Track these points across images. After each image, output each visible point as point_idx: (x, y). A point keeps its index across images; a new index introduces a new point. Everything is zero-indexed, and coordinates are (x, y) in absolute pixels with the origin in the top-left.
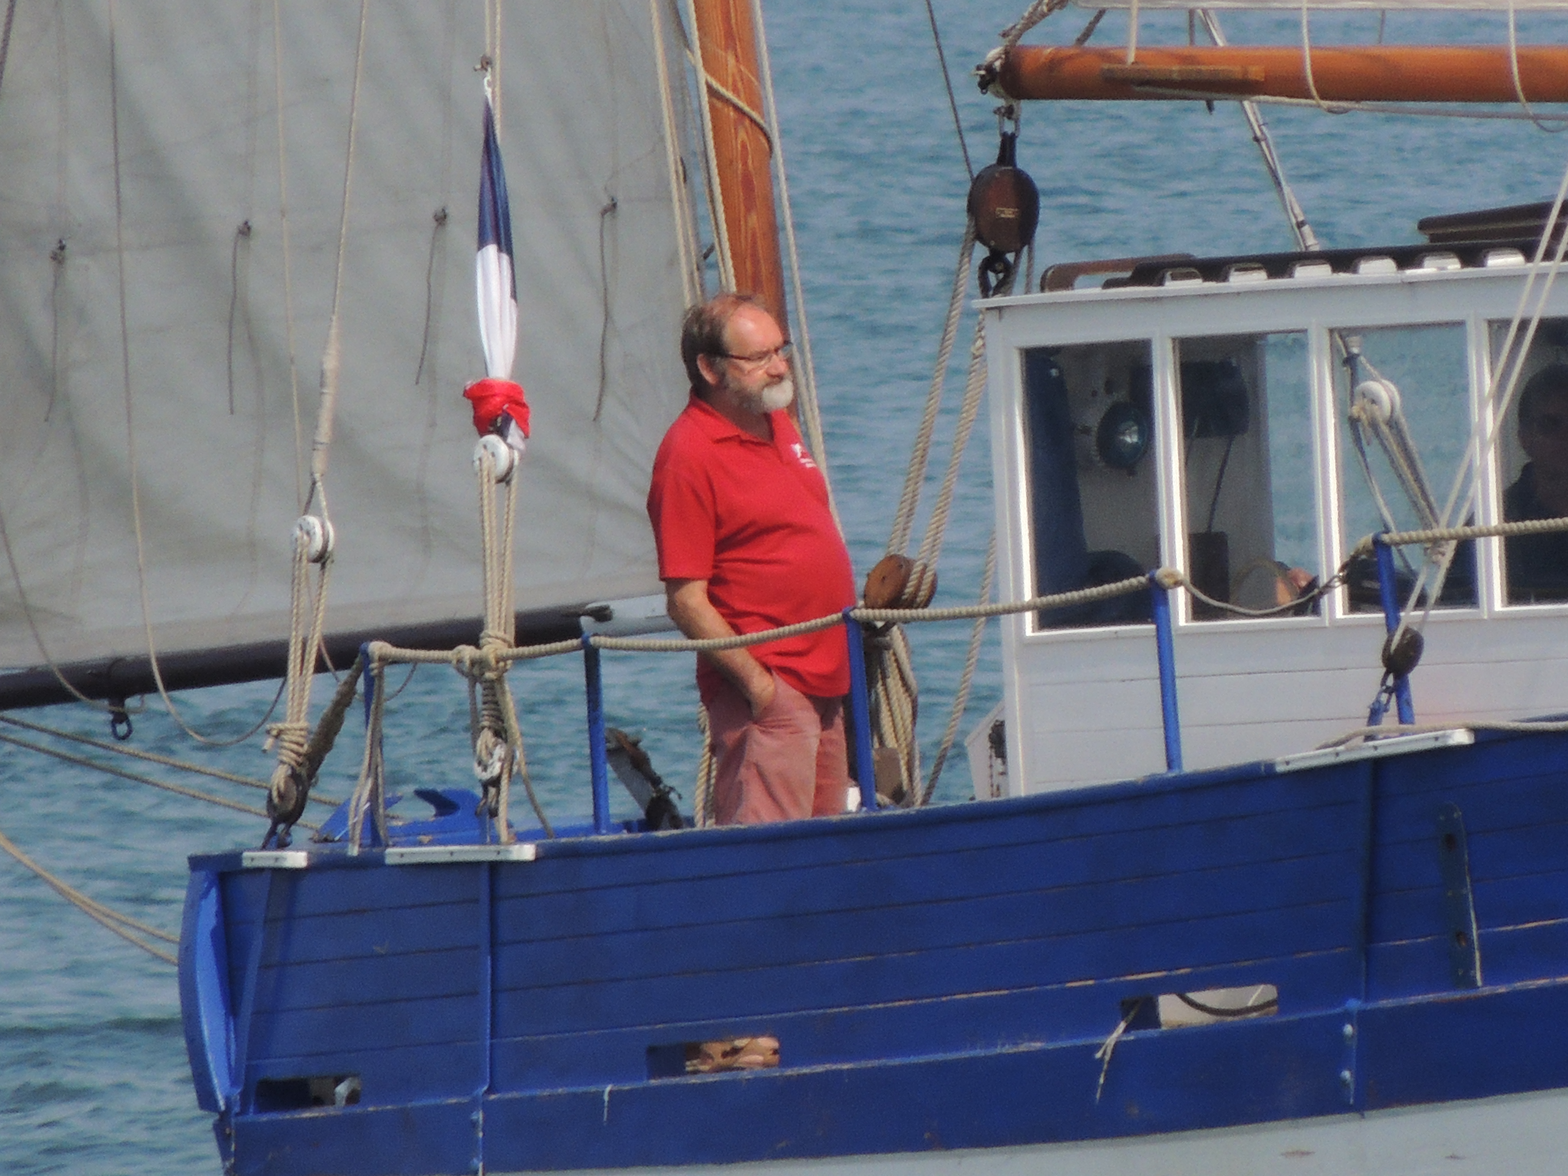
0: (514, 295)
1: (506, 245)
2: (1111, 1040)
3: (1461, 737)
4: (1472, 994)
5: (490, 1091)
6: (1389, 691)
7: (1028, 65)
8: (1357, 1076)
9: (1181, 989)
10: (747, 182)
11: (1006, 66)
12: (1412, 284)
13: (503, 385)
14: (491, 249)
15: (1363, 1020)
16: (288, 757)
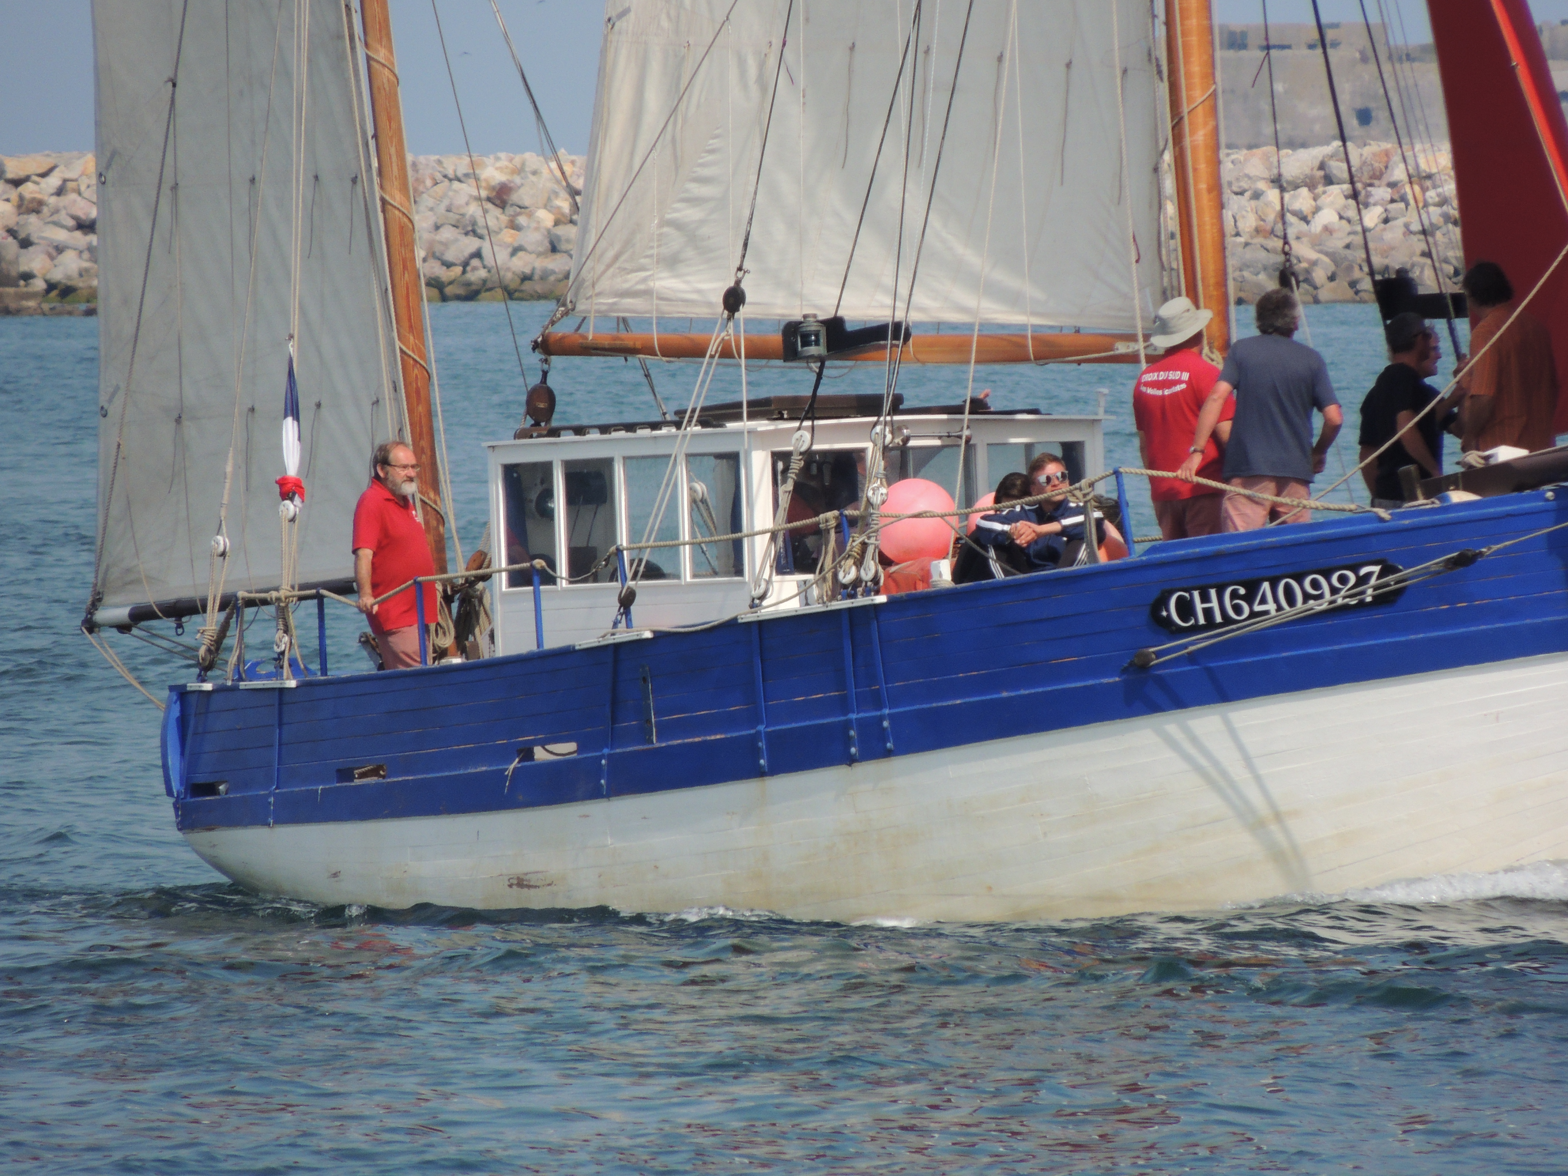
0: (299, 439)
1: (297, 418)
2: (512, 767)
3: (648, 635)
4: (650, 746)
5: (277, 788)
6: (622, 614)
7: (552, 340)
8: (608, 784)
9: (543, 743)
10: (418, 392)
11: (544, 341)
12: (655, 438)
13: (292, 478)
14: (290, 419)
15: (609, 757)
16: (207, 642)
